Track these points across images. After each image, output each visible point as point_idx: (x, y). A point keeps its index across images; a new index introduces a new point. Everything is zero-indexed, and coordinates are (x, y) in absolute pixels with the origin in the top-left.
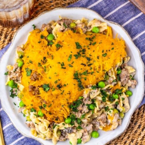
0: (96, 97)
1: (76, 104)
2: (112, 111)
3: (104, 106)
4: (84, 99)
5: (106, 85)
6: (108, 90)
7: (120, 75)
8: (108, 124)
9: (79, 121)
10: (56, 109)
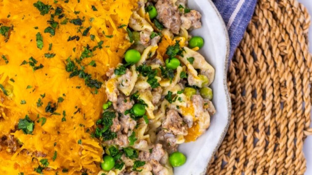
0: (134, 87)
1: (104, 123)
2: (182, 96)
3: (162, 96)
4: (114, 105)
5: (141, 53)
6: (151, 59)
7: (158, 18)
8: (190, 125)
9: (130, 153)
10: (71, 155)
